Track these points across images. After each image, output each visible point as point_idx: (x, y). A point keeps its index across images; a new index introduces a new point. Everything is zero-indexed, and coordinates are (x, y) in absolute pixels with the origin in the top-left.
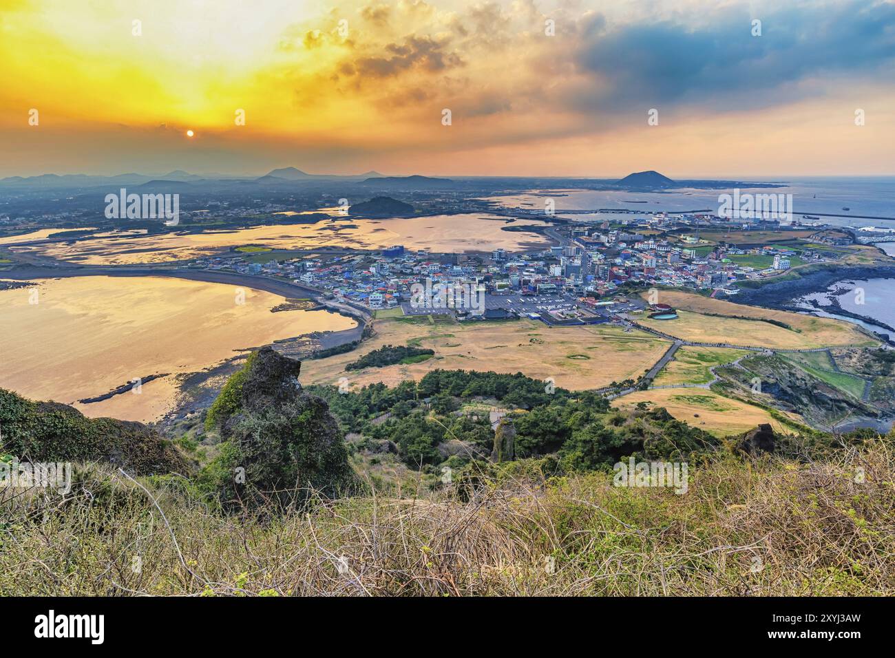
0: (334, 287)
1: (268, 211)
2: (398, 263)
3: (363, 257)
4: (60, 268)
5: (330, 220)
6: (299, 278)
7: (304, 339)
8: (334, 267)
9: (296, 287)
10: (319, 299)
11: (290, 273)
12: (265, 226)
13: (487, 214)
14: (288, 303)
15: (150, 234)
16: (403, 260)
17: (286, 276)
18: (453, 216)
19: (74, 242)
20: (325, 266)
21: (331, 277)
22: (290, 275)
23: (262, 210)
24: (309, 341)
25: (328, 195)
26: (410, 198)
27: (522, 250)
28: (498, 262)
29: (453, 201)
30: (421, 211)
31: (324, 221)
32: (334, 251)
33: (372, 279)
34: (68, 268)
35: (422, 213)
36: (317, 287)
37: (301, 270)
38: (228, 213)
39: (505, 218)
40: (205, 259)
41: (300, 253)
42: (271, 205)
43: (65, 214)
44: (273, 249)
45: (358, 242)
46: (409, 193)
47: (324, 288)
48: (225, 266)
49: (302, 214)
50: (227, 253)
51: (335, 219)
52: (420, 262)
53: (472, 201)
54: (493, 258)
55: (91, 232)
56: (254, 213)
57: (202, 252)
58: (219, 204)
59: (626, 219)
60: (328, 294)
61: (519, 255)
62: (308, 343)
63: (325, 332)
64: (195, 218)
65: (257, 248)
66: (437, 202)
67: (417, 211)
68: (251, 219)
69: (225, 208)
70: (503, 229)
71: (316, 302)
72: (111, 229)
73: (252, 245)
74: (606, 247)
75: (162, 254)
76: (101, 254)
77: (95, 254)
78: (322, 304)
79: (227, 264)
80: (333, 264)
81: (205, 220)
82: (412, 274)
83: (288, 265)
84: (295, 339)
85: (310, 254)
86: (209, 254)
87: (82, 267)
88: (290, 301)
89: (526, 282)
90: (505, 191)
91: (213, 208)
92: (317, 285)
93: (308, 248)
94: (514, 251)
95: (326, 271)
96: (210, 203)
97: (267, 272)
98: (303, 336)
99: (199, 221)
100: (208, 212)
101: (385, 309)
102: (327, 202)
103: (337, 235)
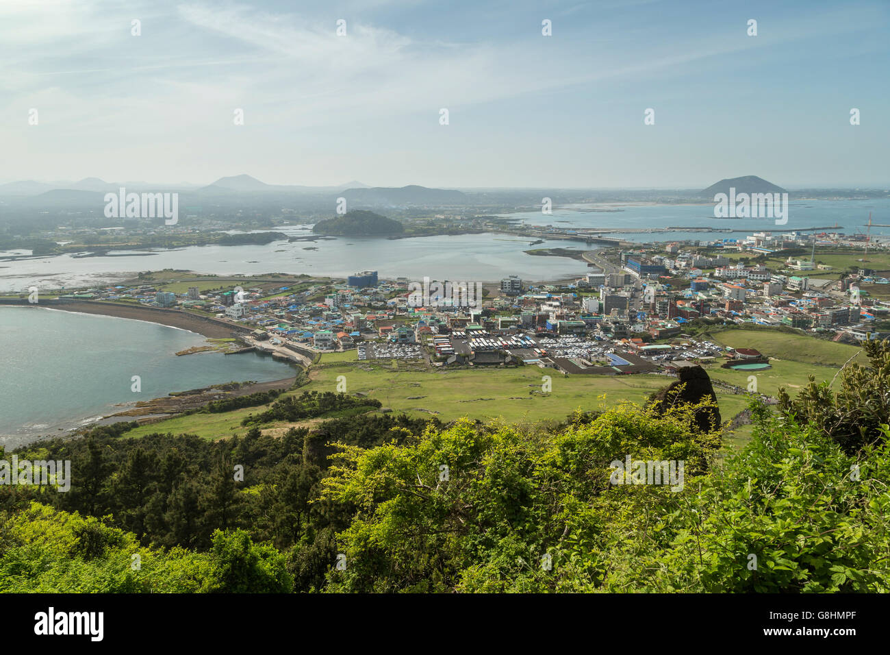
0: (270, 324)
2: (368, 295)
3: (320, 286)
5: (287, 241)
7: (213, 391)
9: (218, 323)
10: (249, 338)
11: (213, 305)
15: (34, 256)
16: (374, 290)
17: (207, 309)
20: (264, 296)
21: (270, 310)
22: (213, 308)
24: (220, 394)
25: (289, 210)
26: (400, 214)
28: (509, 294)
29: (460, 218)
30: (412, 231)
32: (282, 279)
33: (325, 313)
35: (414, 233)
36: (247, 323)
37: (229, 301)
40: (102, 288)
41: (236, 281)
42: (209, 221)
44: (199, 276)
46: (401, 209)
47: (255, 324)
48: (124, 296)
49: (249, 233)
50: (134, 281)
51: (293, 239)
52: (398, 294)
53: (487, 218)
57: (99, 279)
59: (706, 240)
60: (259, 331)
61: (541, 286)
62: (217, 397)
63: (246, 384)
64: (102, 237)
65: (177, 274)
66: (438, 220)
67: (407, 230)
70: (526, 252)
71: (242, 343)
73: (171, 271)
74: (671, 275)
78: (250, 346)
79: (129, 293)
81: (116, 239)
82: (384, 308)
83: (214, 295)
84: (200, 391)
85: (248, 282)
86: (108, 282)
89: (544, 319)
92: (246, 320)
93: (247, 275)
95: (264, 304)
98: (212, 388)
100: (121, 230)
101: (335, 352)
102: (287, 218)
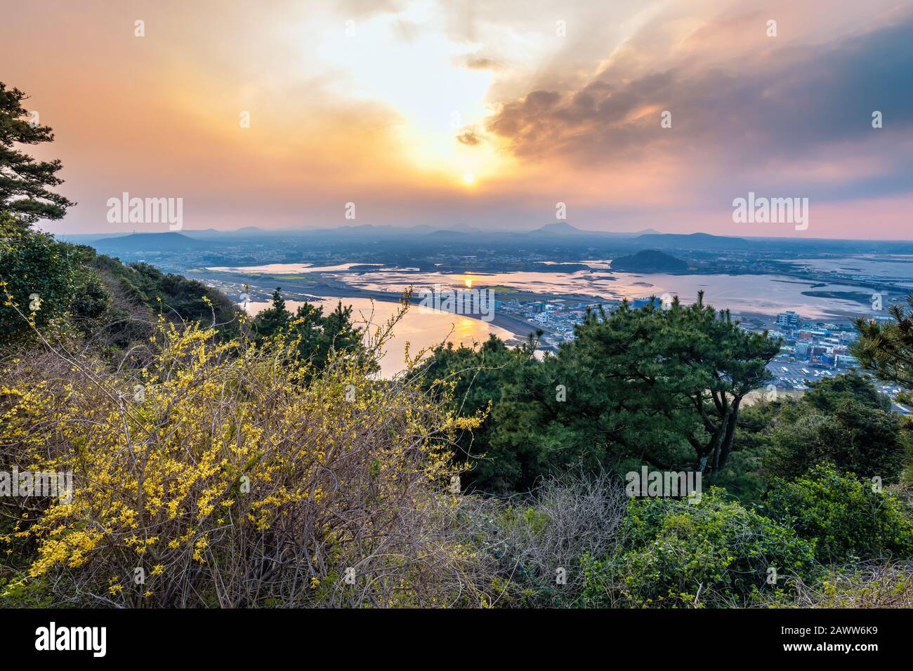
0: (567, 331)
1: (529, 260)
3: (611, 306)
4: (345, 290)
6: (533, 318)
8: (575, 312)
9: (528, 325)
12: (522, 273)
13: (787, 277)
14: (515, 339)
15: (419, 272)
17: (522, 315)
18: (738, 276)
19: (363, 273)
20: (566, 310)
21: (568, 321)
22: (526, 314)
23: (524, 258)
25: (594, 249)
26: (686, 255)
27: (824, 318)
28: (784, 327)
29: (742, 261)
30: (696, 269)
31: (583, 272)
32: (583, 298)
34: (349, 291)
35: (697, 271)
36: (549, 328)
37: (539, 310)
38: (492, 259)
39: (812, 282)
41: (546, 297)
42: (534, 254)
43: (367, 253)
44: (520, 291)
45: (611, 293)
46: (688, 251)
47: (556, 330)
49: (561, 264)
51: (593, 270)
53: (769, 262)
54: (778, 322)
55: (379, 267)
56: (516, 260)
58: (487, 251)
60: (557, 335)
61: (820, 323)
64: (462, 262)
65: (506, 289)
66: (721, 261)
67: (691, 268)
68: (511, 265)
69: (491, 256)
70: (804, 293)
72: (393, 266)
73: (502, 286)
75: (423, 287)
76: (378, 283)
77: (374, 283)
78: (549, 345)
80: (575, 310)
81: (470, 264)
83: (529, 305)
85: (555, 299)
87: (359, 291)
88: (518, 338)
89: (820, 352)
90: (820, 255)
91: (481, 255)
92: (549, 325)
93: (555, 293)
94: (814, 318)
95: (564, 315)
96: (479, 250)
97: (505, 310)
99: (464, 264)
100: (475, 258)
102: (592, 255)
103: (590, 286)
